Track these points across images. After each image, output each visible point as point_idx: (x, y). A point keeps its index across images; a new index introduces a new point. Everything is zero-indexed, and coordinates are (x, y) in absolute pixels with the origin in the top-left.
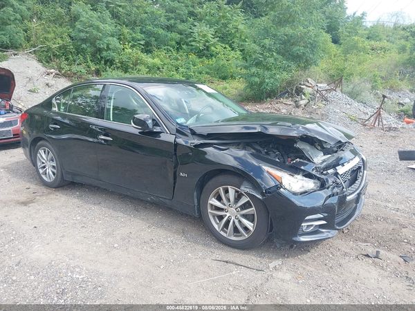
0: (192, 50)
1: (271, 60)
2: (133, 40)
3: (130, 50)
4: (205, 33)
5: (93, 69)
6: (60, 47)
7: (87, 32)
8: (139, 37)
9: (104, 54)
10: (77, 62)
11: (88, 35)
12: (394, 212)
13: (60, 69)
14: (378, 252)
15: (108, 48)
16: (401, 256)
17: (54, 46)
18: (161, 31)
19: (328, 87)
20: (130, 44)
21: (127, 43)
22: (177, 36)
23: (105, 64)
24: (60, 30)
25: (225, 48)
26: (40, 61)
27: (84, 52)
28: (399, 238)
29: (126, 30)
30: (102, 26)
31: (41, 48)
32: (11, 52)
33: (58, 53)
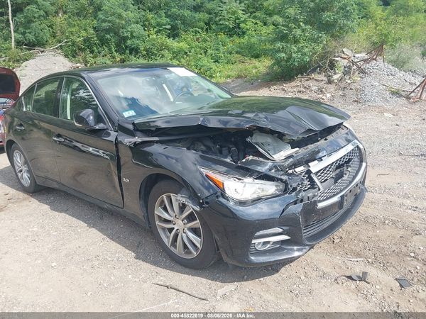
0: (221, 29)
1: (298, 32)
2: (158, 25)
3: (155, 36)
4: (235, 9)
5: (118, 59)
6: (84, 40)
7: (109, 22)
8: (165, 21)
9: (129, 42)
10: (102, 54)
11: (110, 24)
12: (410, 211)
13: (86, 62)
14: (365, 273)
15: (133, 37)
16: (396, 279)
17: (79, 39)
18: (187, 13)
19: (366, 57)
20: (155, 30)
21: (152, 29)
22: (205, 16)
23: (131, 53)
24: (84, 22)
25: (256, 24)
26: (66, 56)
27: (108, 43)
28: (404, 249)
29: (150, 15)
30: (124, 14)
31: (66, 42)
32: (37, 49)
33: (83, 47)
